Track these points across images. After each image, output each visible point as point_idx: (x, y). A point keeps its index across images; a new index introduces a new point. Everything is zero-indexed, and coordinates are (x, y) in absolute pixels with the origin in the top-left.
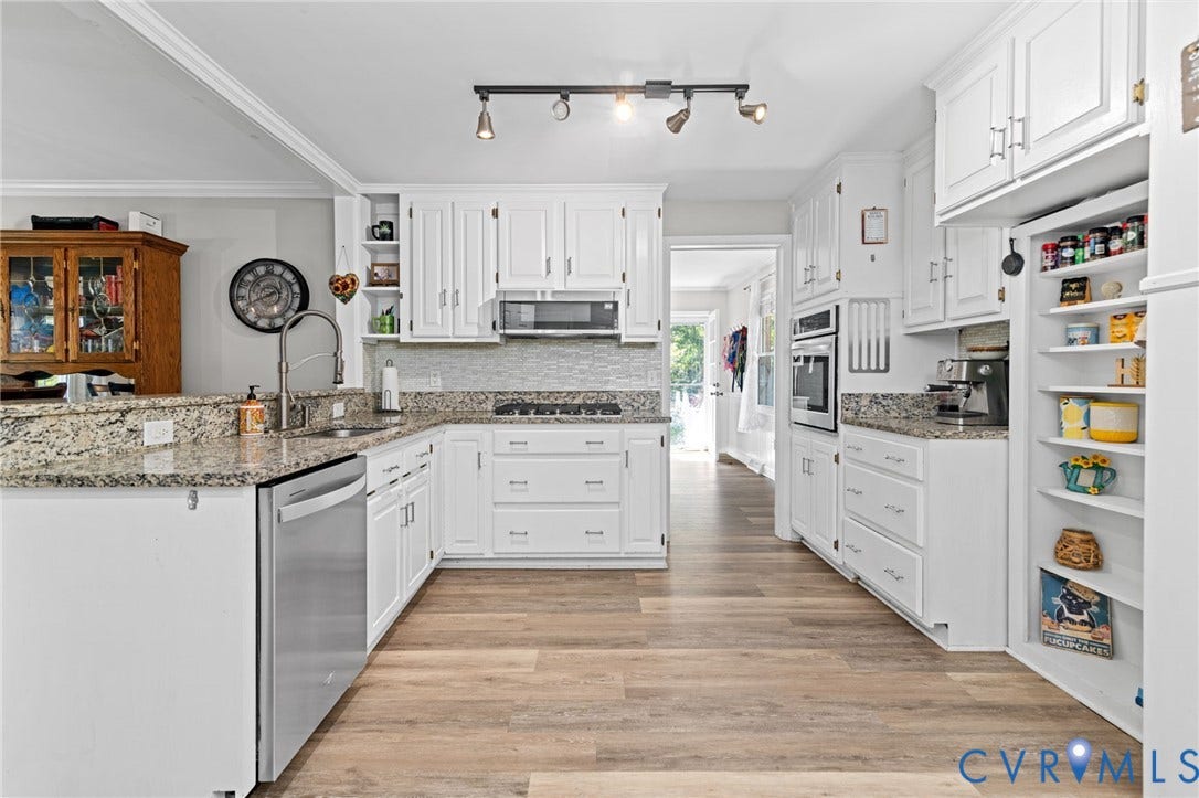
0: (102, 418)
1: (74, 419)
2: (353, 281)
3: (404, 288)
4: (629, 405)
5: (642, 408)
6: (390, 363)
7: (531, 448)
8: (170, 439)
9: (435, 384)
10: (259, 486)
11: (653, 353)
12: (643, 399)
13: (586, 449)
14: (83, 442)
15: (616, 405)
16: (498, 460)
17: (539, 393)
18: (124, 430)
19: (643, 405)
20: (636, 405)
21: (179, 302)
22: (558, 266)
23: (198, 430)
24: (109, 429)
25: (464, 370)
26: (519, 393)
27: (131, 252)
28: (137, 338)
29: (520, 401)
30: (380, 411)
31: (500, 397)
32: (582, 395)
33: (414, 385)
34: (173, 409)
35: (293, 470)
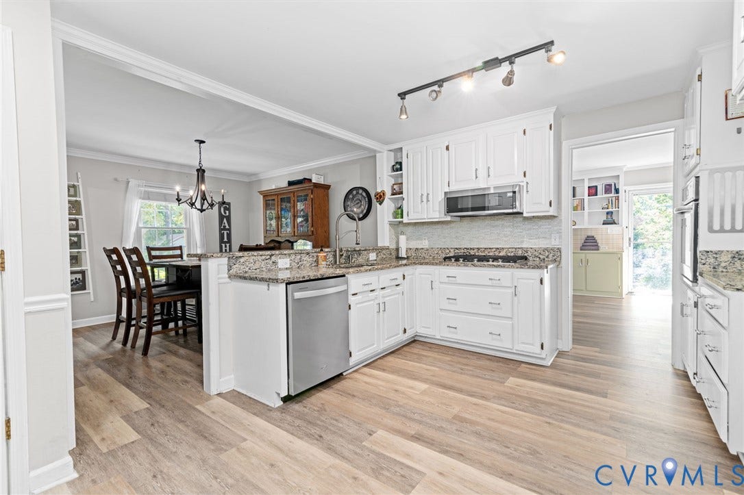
0: (263, 257)
1: (254, 257)
2: (384, 194)
3: (404, 195)
4: (537, 257)
5: (546, 259)
6: (402, 233)
7: (459, 280)
8: (288, 266)
9: (425, 244)
10: (287, 284)
11: (555, 222)
12: (547, 254)
13: (490, 283)
14: (257, 266)
15: (526, 256)
16: (442, 286)
17: (478, 249)
18: (271, 262)
19: (547, 257)
20: (541, 256)
21: (328, 210)
22: (482, 173)
23: (300, 263)
24: (266, 261)
25: (439, 236)
26: (467, 249)
27: (310, 191)
28: (312, 226)
29: (468, 253)
30: (398, 258)
31: (457, 251)
32: (505, 251)
33: (414, 244)
34: (289, 255)
35: (301, 279)
